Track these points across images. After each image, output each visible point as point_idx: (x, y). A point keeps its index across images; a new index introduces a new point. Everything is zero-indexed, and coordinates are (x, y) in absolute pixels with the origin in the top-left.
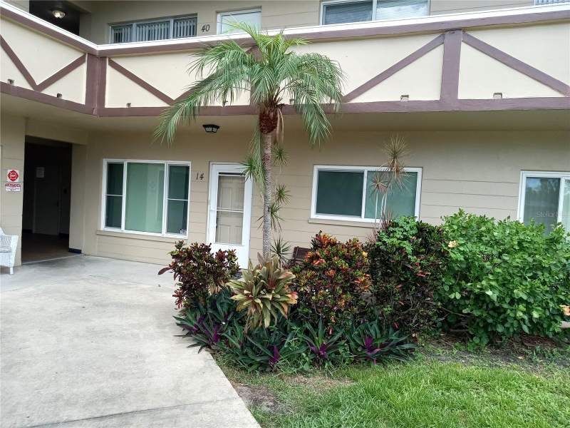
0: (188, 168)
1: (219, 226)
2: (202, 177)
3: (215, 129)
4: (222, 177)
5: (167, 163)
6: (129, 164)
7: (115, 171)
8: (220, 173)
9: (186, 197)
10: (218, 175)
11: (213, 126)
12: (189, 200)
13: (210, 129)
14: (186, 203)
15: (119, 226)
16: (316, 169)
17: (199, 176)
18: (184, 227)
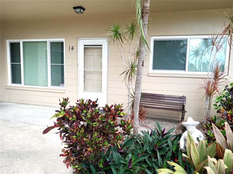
0: (62, 43)
1: (86, 81)
2: (72, 49)
3: (82, 11)
4: (87, 48)
5: (49, 40)
6: (24, 43)
7: (15, 47)
8: (84, 45)
9: (63, 62)
10: (84, 47)
11: (80, 7)
12: (64, 64)
13: (78, 10)
14: (62, 67)
15: (20, 83)
16: (153, 39)
17: (71, 48)
18: (63, 82)
